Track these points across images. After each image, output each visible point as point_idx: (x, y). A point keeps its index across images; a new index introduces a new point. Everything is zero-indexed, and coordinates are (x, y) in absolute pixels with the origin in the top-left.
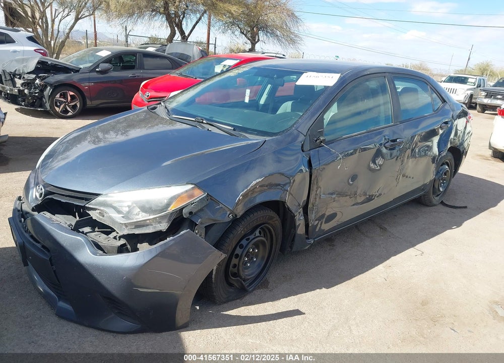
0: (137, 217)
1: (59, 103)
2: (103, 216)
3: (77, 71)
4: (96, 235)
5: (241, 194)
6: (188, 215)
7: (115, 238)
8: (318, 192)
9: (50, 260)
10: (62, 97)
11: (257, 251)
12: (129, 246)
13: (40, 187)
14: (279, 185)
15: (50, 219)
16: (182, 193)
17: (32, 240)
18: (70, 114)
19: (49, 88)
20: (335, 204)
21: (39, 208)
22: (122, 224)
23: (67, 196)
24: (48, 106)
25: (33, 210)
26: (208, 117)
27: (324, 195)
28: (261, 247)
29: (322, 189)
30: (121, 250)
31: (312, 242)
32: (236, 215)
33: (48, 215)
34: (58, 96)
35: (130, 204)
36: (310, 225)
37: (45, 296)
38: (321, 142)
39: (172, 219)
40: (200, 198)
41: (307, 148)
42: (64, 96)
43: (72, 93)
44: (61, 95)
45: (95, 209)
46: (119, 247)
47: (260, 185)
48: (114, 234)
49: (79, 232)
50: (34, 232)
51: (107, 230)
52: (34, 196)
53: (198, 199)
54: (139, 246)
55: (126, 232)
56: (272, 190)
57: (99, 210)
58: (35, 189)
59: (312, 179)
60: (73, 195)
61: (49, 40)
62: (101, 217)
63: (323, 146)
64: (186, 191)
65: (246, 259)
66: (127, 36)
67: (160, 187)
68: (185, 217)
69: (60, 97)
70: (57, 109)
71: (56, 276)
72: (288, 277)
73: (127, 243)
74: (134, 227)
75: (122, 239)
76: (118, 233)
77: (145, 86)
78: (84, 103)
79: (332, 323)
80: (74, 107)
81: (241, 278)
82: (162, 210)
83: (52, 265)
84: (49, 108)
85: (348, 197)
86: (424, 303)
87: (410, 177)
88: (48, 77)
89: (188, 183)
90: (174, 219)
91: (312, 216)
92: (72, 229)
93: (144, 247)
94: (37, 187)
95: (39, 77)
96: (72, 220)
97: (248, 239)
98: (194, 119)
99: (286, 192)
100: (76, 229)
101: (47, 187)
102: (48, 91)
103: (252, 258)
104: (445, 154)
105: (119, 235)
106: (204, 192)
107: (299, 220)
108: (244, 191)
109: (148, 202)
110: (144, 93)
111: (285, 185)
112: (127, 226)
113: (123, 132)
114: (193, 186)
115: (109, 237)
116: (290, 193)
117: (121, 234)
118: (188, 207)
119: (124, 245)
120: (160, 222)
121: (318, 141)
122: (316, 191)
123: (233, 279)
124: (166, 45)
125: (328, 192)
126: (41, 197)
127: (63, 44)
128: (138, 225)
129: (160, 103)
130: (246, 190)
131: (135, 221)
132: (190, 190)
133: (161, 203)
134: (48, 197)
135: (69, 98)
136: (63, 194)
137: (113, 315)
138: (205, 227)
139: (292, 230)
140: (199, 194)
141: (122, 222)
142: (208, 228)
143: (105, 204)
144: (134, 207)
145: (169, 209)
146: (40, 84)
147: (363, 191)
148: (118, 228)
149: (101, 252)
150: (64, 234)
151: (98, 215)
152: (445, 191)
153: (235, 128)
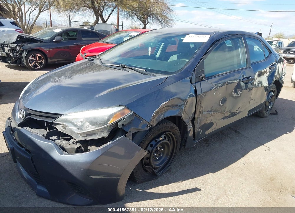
0: (88, 129)
1: (32, 61)
2: (65, 129)
3: (42, 41)
4: (61, 141)
5: (154, 112)
6: (121, 127)
7: (73, 143)
8: (201, 110)
9: (32, 158)
10: (33, 57)
11: (163, 149)
12: (83, 148)
13: (23, 111)
14: (177, 105)
15: (30, 132)
16: (117, 112)
17: (18, 146)
18: (38, 68)
19: (25, 52)
20: (211, 118)
21: (22, 125)
22: (78, 133)
23: (40, 116)
24: (25, 63)
25: (19, 126)
26: (127, 64)
27: (205, 112)
28: (166, 147)
29: (204, 108)
30: (78, 151)
31: (197, 142)
32: (152, 126)
33: (28, 129)
34: (31, 57)
35: (82, 120)
36: (196, 131)
37: (28, 182)
38: (203, 78)
39: (111, 129)
40: (129, 115)
41: (193, 81)
42: (34, 56)
43: (39, 55)
44: (32, 56)
45: (59, 124)
46: (76, 149)
47: (166, 105)
48: (72, 140)
49: (50, 139)
50: (20, 140)
51: (68, 138)
52: (19, 117)
53: (128, 116)
54: (89, 148)
55: (80, 139)
56: (173, 109)
57: (62, 124)
58: (19, 112)
59: (197, 101)
60: (44, 115)
61: (24, 25)
62: (64, 129)
63: (204, 80)
64: (120, 111)
65: (156, 154)
66: (70, 22)
67: (102, 109)
68: (119, 128)
69: (32, 58)
70: (30, 65)
71: (36, 169)
72: (183, 165)
73: (81, 146)
74: (85, 135)
75: (78, 143)
76: (75, 139)
77: (84, 50)
78: (46, 61)
79: (216, 195)
80: (41, 63)
81: (152, 166)
82: (104, 124)
83: (33, 162)
84: (25, 64)
85: (220, 113)
86: (272, 179)
87: (253, 100)
88: (24, 45)
89: (120, 106)
90: (112, 129)
91: (197, 126)
92: (45, 138)
93: (93, 149)
94: (21, 111)
95: (19, 46)
96: (44, 132)
97: (156, 141)
98: (119, 66)
99: (182, 110)
100: (47, 137)
101: (27, 111)
102: (24, 54)
103: (160, 154)
104: (272, 85)
105: (75, 141)
106: (131, 111)
107: (190, 128)
108: (157, 110)
109: (95, 118)
110: (83, 53)
111: (181, 106)
112: (81, 135)
113: (70, 76)
114: (124, 107)
115: (69, 143)
116: (184, 111)
117: (77, 140)
118: (121, 121)
119: (80, 147)
120: (103, 132)
121: (201, 77)
122: (200, 109)
123: (146, 167)
124: (94, 26)
125: (207, 110)
126: (23, 117)
127: (32, 27)
128: (89, 134)
129: (96, 57)
130: (157, 109)
131: (87, 131)
132: (122, 110)
133: (104, 119)
134: (28, 117)
135: (37, 58)
136: (38, 114)
137: (75, 194)
138: (132, 134)
139: (185, 135)
140: (128, 113)
141: (78, 132)
142: (134, 135)
143: (66, 121)
144: (85, 122)
145: (109, 123)
146: (20, 50)
147: (229, 110)
148: (75, 137)
149: (65, 152)
150: (40, 141)
151: (62, 128)
152: (271, 108)
153: (146, 70)
